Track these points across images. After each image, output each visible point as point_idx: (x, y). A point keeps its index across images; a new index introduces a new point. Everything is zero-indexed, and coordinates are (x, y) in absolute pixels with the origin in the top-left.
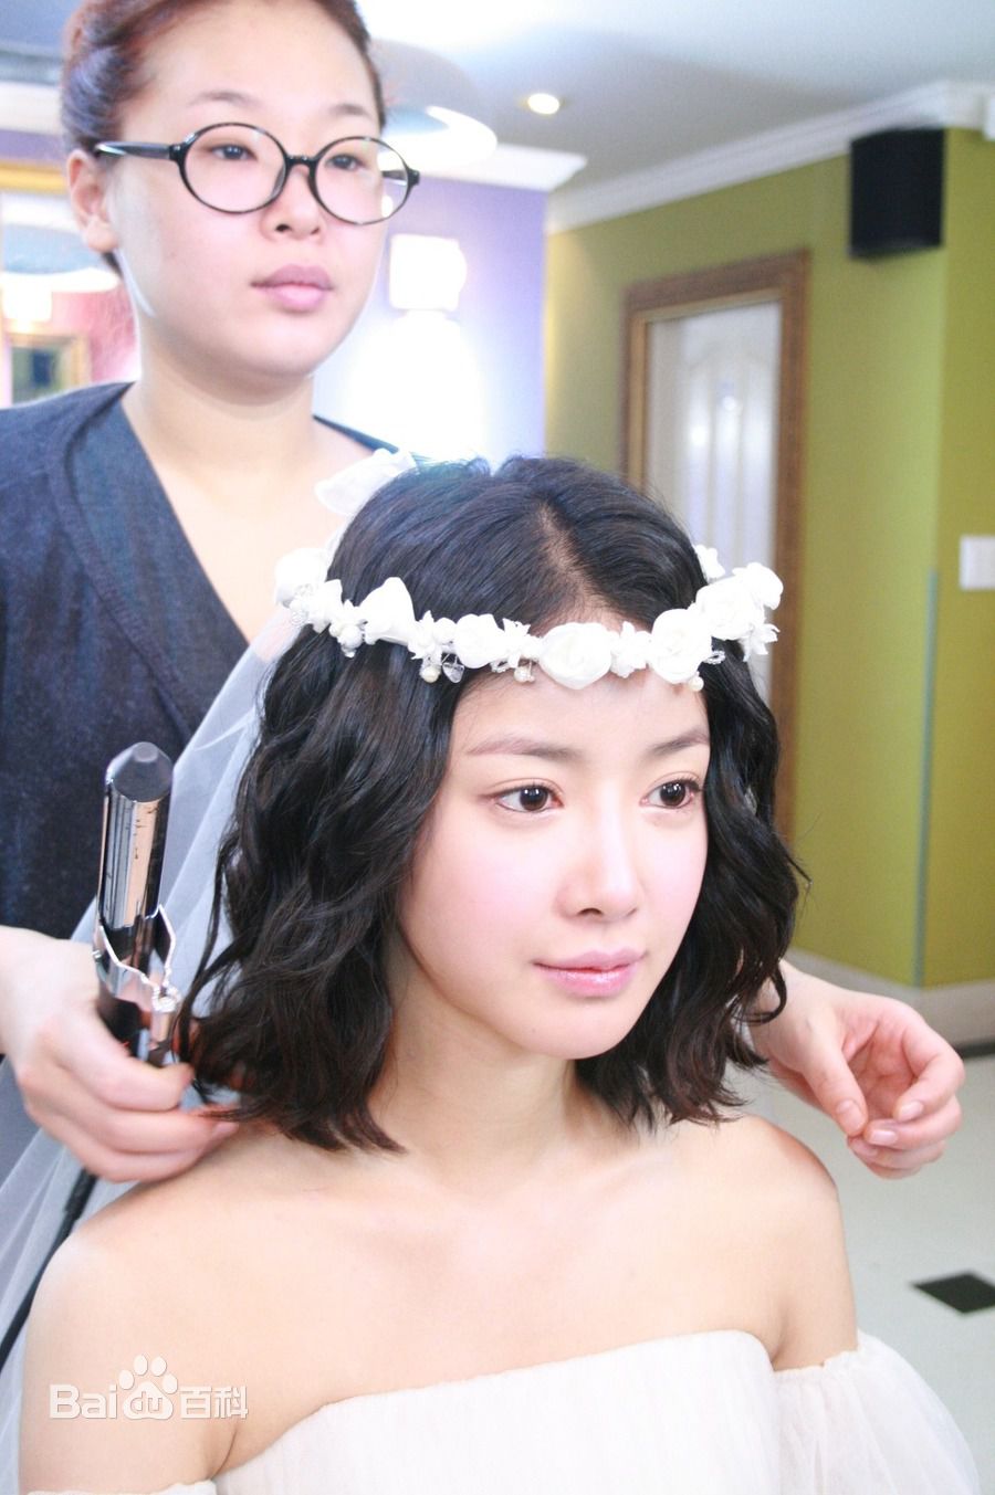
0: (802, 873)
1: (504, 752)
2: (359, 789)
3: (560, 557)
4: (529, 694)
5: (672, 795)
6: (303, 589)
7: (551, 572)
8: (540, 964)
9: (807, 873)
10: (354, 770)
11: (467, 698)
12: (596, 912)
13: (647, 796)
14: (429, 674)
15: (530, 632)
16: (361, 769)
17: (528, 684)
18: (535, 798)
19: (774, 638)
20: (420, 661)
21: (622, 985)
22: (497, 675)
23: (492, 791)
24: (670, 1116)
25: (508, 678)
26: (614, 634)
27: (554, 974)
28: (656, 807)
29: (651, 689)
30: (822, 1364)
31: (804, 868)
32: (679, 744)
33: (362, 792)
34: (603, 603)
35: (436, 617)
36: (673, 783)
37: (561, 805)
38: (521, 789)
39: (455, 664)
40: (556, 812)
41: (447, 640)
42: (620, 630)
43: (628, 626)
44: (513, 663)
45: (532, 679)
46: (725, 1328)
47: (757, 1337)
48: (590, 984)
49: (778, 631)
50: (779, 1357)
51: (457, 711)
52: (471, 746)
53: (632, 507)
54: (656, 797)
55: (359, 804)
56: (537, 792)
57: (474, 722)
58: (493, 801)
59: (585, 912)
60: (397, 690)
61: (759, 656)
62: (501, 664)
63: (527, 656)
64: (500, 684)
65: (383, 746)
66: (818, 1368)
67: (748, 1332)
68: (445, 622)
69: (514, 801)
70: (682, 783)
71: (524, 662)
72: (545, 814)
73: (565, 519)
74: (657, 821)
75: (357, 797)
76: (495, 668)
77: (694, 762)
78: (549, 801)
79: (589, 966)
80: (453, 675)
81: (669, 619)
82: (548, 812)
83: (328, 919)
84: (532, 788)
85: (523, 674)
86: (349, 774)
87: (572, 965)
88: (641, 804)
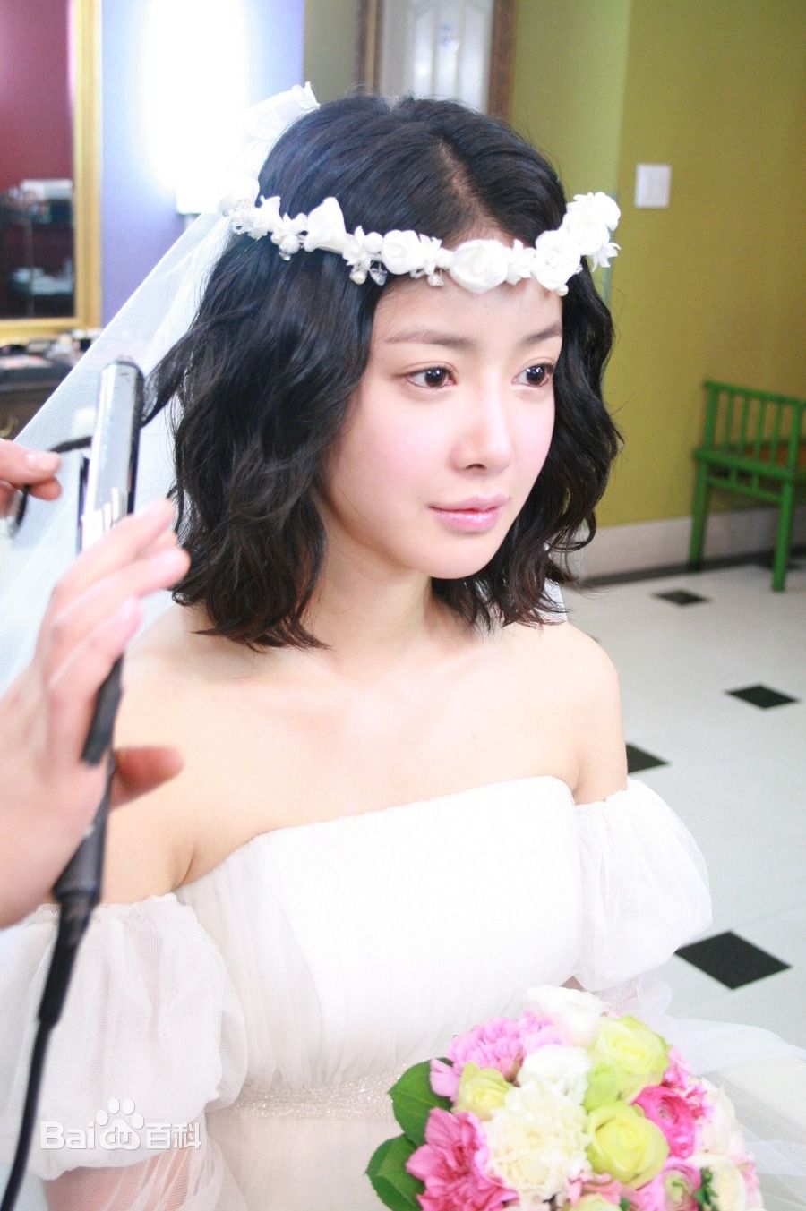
0: (620, 437)
1: (417, 341)
2: (303, 369)
3: (459, 185)
4: (438, 296)
5: (534, 378)
6: (243, 203)
7: (455, 196)
8: (434, 508)
9: (624, 438)
10: (298, 355)
11: (387, 296)
12: (480, 466)
13: (517, 377)
14: (358, 277)
15: (442, 245)
16: (304, 353)
17: (438, 287)
18: (437, 377)
19: (614, 254)
20: (351, 267)
21: (494, 522)
22: (413, 279)
23: (405, 371)
24: (503, 619)
25: (421, 282)
26: (508, 249)
27: (443, 515)
28: (523, 386)
29: (531, 293)
30: (605, 800)
31: (622, 434)
32: (544, 335)
33: (306, 370)
34: (495, 223)
35: (367, 231)
36: (536, 367)
37: (455, 382)
38: (426, 370)
39: (381, 270)
40: (452, 388)
41: (375, 250)
42: (511, 246)
43: (518, 243)
44: (430, 270)
45: (442, 283)
46: (542, 774)
47: (563, 781)
48: (469, 522)
49: (619, 248)
50: (577, 793)
51: (378, 307)
52: (389, 336)
53: (510, 145)
54: (523, 378)
55: (302, 382)
56: (438, 372)
57: (391, 318)
58: (404, 380)
59: (471, 467)
60: (331, 289)
61: (603, 268)
62: (418, 271)
63: (441, 265)
64: (414, 287)
65: (321, 334)
66: (602, 803)
67: (557, 778)
68: (374, 236)
69: (421, 379)
70: (543, 367)
71: (437, 270)
72: (445, 389)
73: (460, 153)
74: (525, 396)
75: (301, 377)
76: (414, 275)
77: (551, 350)
78: (446, 380)
79: (469, 507)
80: (378, 278)
81: (546, 239)
82: (447, 388)
83: (279, 474)
84: (434, 370)
85: (435, 280)
86: (294, 357)
87: (459, 508)
88: (513, 383)
